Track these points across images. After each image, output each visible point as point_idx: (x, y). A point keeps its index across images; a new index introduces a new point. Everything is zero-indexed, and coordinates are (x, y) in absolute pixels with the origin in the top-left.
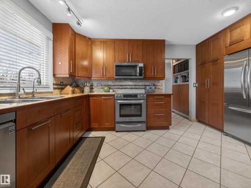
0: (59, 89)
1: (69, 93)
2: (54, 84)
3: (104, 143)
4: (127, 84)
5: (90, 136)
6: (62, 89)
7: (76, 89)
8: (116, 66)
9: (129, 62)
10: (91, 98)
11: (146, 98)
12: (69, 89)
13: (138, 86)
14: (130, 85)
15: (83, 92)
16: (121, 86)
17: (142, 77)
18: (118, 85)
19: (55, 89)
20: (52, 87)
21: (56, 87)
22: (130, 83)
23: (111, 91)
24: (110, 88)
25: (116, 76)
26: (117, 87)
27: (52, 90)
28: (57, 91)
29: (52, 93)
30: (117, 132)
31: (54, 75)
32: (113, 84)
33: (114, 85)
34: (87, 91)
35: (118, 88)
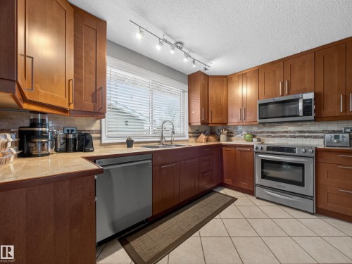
0: (194, 137)
1: (202, 141)
2: (189, 132)
3: (232, 204)
4: (283, 130)
5: (222, 192)
6: (198, 137)
7: (210, 137)
8: (260, 105)
9: (283, 95)
10: (224, 149)
11: (314, 155)
12: (203, 137)
13: (309, 132)
14: (290, 132)
15: (219, 140)
16: (274, 133)
17: (312, 118)
18: (268, 132)
19: (190, 137)
20: (187, 135)
21: (192, 135)
22: (291, 128)
23: (255, 140)
24: (254, 136)
25: (260, 118)
26: (265, 135)
27: (187, 138)
28: (193, 139)
29: (187, 141)
30: (258, 198)
31: (189, 124)
32: (260, 130)
33: (261, 133)
34: (223, 140)
35: (267, 136)
